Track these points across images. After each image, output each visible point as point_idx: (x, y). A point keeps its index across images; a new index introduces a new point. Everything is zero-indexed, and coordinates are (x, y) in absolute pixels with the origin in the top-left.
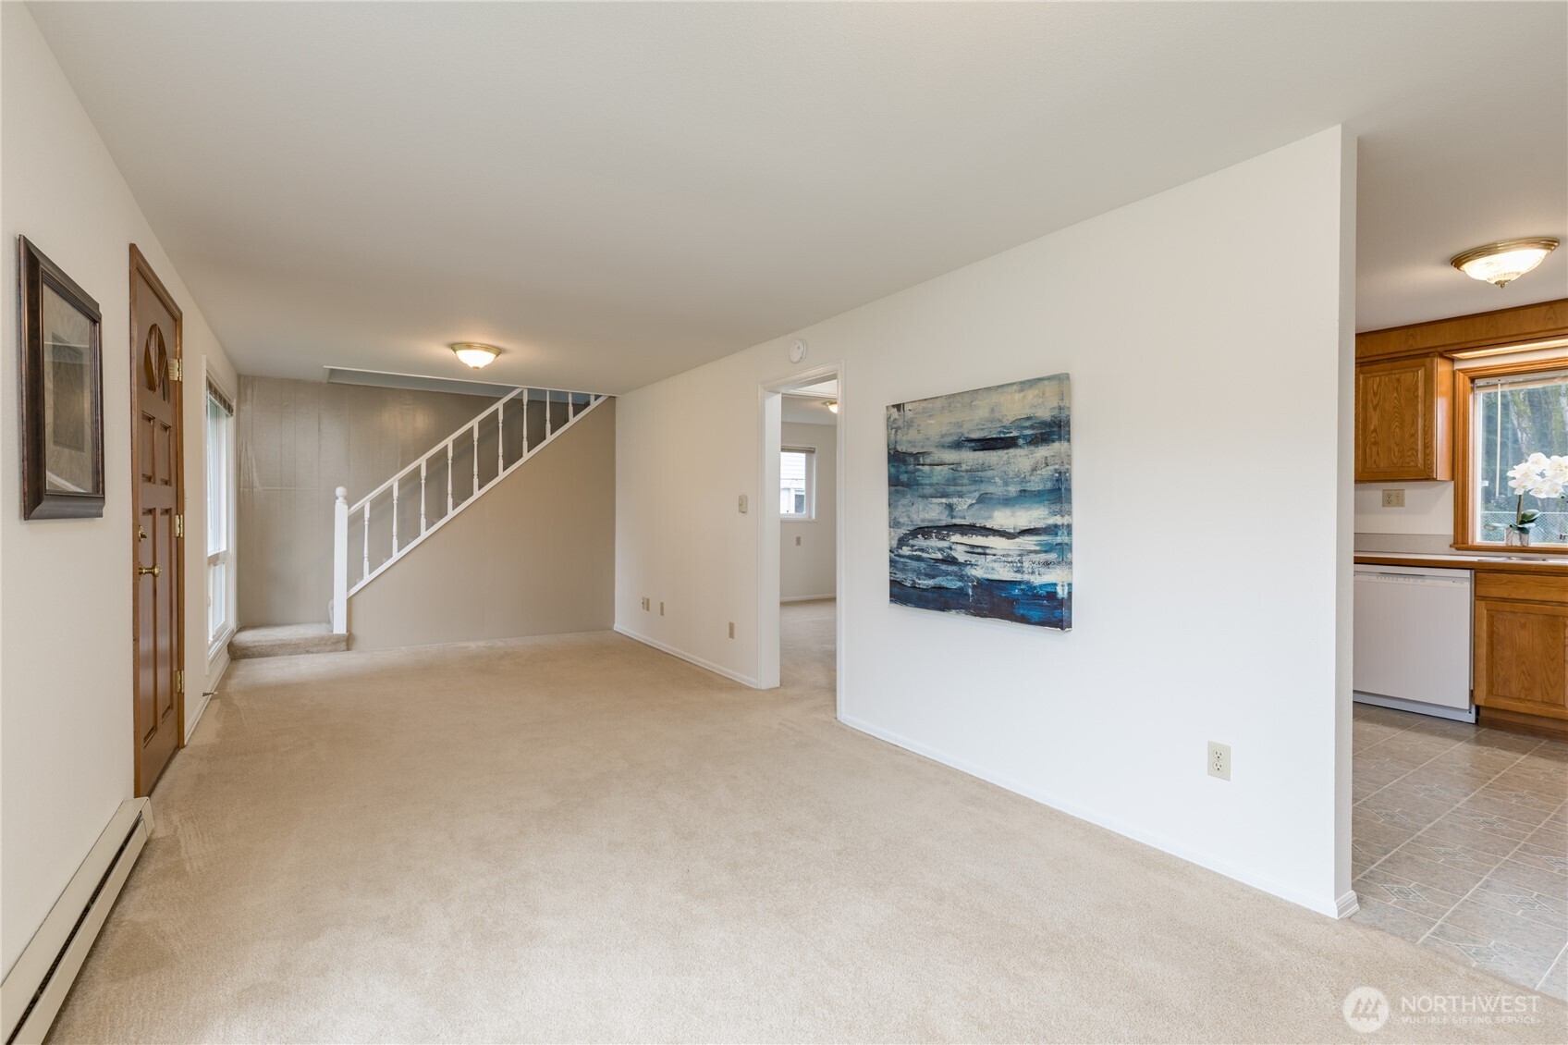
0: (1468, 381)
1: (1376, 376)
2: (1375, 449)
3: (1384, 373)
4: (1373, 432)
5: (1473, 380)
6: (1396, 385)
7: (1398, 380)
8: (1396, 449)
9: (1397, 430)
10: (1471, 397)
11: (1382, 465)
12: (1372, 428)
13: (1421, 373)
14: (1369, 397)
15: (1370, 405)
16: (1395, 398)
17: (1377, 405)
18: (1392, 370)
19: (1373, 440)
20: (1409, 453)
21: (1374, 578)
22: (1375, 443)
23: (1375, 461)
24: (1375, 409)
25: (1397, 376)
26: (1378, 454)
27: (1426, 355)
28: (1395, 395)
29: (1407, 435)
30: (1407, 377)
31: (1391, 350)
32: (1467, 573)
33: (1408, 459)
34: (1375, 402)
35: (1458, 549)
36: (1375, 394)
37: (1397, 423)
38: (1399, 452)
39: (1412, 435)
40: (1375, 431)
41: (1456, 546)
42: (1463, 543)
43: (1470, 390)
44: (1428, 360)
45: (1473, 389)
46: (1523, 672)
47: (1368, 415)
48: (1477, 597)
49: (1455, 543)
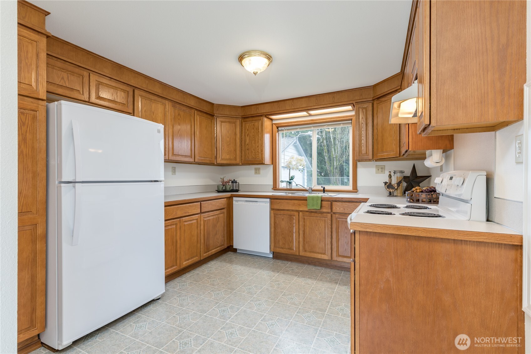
0: (276, 128)
1: (248, 123)
2: (248, 151)
3: (250, 122)
5: (278, 128)
6: (253, 127)
7: (254, 125)
8: (254, 152)
9: (254, 144)
10: (277, 134)
11: (250, 158)
12: (247, 143)
13: (260, 122)
14: (246, 131)
15: (246, 134)
17: (248, 134)
18: (252, 121)
20: (257, 153)
21: (243, 203)
22: (248, 149)
24: (248, 136)
25: (254, 123)
27: (261, 116)
28: (253, 131)
29: (256, 146)
30: (256, 124)
31: (252, 113)
33: (257, 156)
35: (274, 190)
36: (248, 130)
37: (254, 142)
39: (258, 147)
40: (248, 145)
42: (275, 188)
43: (277, 131)
44: (262, 117)
45: (278, 131)
46: (283, 237)
47: (246, 138)
48: (272, 209)
49: (273, 188)
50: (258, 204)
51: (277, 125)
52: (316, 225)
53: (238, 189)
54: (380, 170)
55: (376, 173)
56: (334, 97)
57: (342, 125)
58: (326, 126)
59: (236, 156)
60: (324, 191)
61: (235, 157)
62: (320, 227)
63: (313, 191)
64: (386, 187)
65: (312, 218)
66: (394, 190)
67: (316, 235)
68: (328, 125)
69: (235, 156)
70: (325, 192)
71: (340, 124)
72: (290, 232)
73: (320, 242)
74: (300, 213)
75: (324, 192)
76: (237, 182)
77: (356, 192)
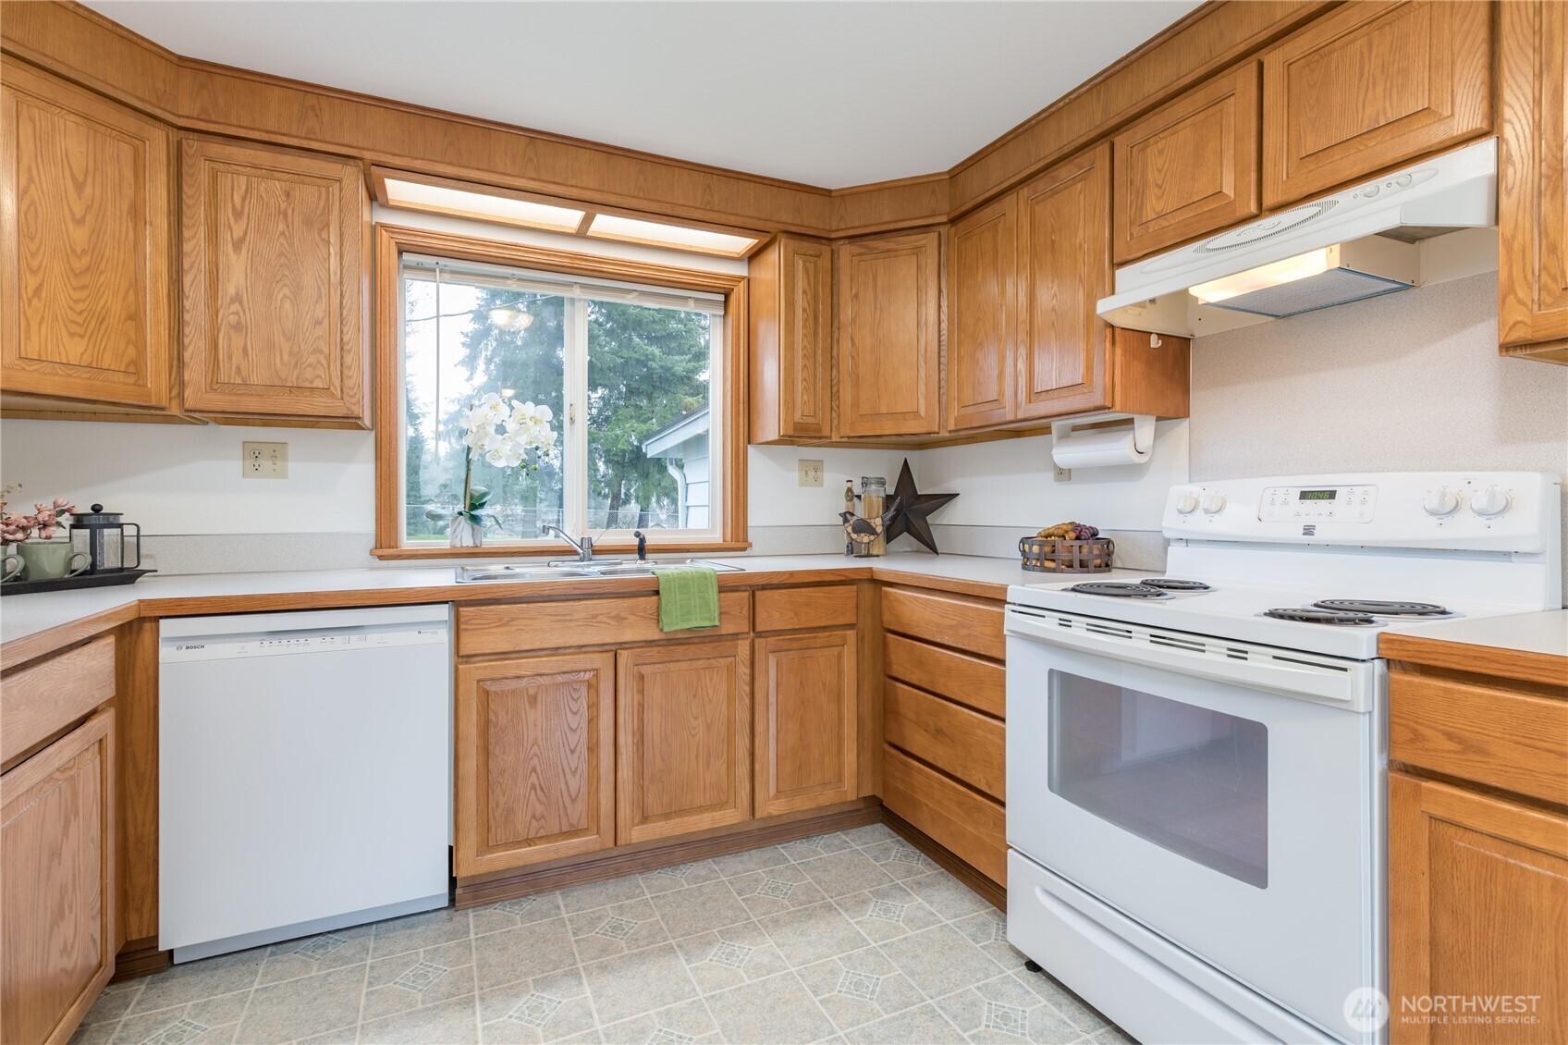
0: (393, 251)
1: (240, 176)
2: (238, 341)
3: (257, 173)
4: (232, 301)
5: (402, 252)
6: (283, 206)
7: (288, 196)
8: (286, 347)
9: (287, 305)
11: (255, 380)
12: (232, 291)
14: (222, 218)
15: (226, 236)
16: (283, 233)
17: (242, 240)
18: (275, 169)
19: (233, 319)
20: (312, 359)
22: (238, 327)
23: (239, 371)
24: (238, 245)
25: (286, 186)
26: (245, 351)
27: (328, 156)
28: (281, 227)
29: (309, 322)
30: (307, 194)
32: (443, 612)
33: (309, 373)
34: (238, 232)
35: (381, 558)
36: (238, 214)
37: (286, 291)
38: (291, 353)
40: (237, 299)
41: (380, 552)
43: (397, 269)
45: (402, 270)
46: (533, 787)
47: (222, 259)
48: (461, 657)
49: (379, 545)
50: (373, 639)
51: (402, 239)
52: (694, 696)
53: (130, 563)
54: (812, 474)
55: (802, 484)
56: (709, 187)
57: (691, 303)
58: (636, 294)
59: (141, 351)
60: (642, 550)
61: (134, 363)
62: (710, 701)
63: (596, 552)
64: (850, 529)
65: (673, 666)
66: (872, 537)
67: (694, 736)
68: (642, 293)
69: (131, 351)
70: (648, 556)
71: (686, 298)
72: (572, 752)
73: (708, 763)
74: (624, 656)
75: (642, 557)
76: (122, 520)
77: (744, 549)
